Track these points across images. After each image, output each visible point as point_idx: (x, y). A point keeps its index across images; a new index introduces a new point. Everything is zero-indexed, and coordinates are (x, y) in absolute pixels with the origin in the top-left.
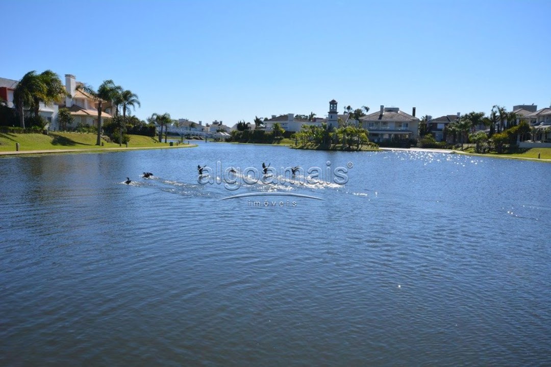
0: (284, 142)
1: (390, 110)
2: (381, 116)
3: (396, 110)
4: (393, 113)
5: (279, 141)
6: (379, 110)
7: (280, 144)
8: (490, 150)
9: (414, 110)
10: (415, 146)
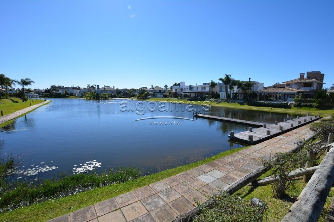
0: (70, 97)
1: (107, 87)
2: (105, 89)
3: (109, 87)
4: (109, 88)
5: (68, 97)
6: (104, 86)
7: (69, 98)
8: (141, 99)
9: (114, 87)
10: (117, 98)
